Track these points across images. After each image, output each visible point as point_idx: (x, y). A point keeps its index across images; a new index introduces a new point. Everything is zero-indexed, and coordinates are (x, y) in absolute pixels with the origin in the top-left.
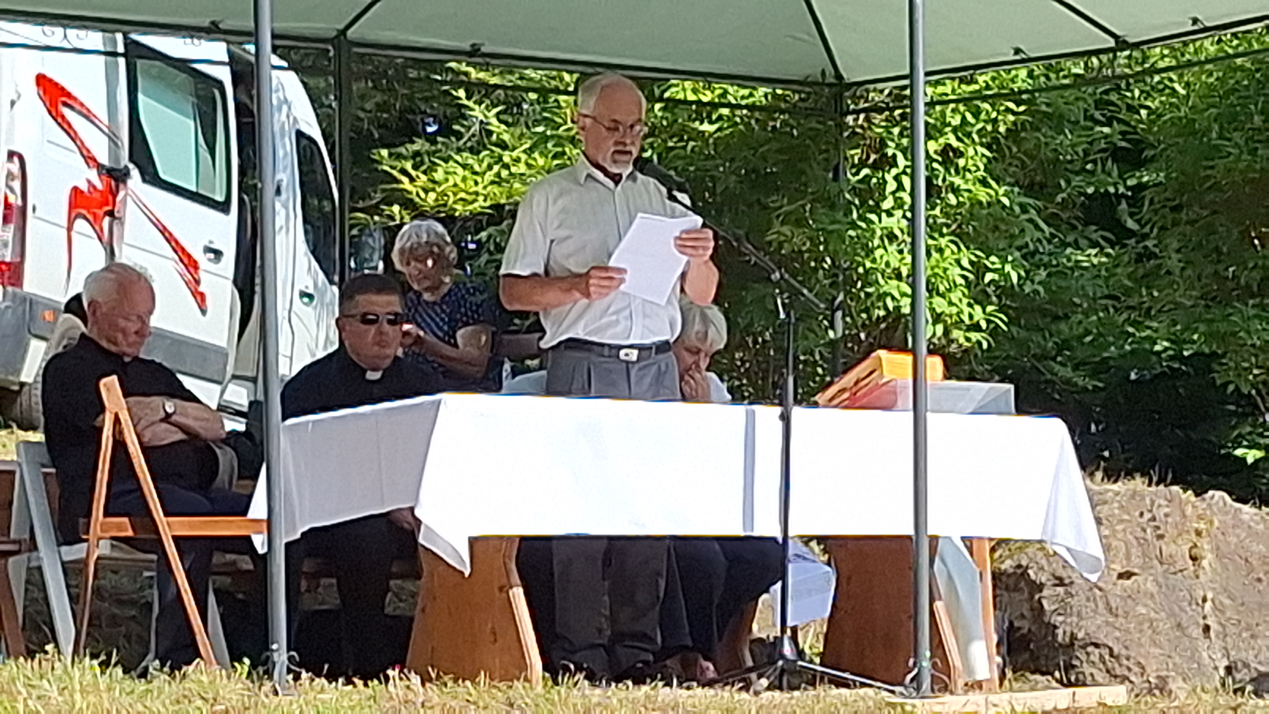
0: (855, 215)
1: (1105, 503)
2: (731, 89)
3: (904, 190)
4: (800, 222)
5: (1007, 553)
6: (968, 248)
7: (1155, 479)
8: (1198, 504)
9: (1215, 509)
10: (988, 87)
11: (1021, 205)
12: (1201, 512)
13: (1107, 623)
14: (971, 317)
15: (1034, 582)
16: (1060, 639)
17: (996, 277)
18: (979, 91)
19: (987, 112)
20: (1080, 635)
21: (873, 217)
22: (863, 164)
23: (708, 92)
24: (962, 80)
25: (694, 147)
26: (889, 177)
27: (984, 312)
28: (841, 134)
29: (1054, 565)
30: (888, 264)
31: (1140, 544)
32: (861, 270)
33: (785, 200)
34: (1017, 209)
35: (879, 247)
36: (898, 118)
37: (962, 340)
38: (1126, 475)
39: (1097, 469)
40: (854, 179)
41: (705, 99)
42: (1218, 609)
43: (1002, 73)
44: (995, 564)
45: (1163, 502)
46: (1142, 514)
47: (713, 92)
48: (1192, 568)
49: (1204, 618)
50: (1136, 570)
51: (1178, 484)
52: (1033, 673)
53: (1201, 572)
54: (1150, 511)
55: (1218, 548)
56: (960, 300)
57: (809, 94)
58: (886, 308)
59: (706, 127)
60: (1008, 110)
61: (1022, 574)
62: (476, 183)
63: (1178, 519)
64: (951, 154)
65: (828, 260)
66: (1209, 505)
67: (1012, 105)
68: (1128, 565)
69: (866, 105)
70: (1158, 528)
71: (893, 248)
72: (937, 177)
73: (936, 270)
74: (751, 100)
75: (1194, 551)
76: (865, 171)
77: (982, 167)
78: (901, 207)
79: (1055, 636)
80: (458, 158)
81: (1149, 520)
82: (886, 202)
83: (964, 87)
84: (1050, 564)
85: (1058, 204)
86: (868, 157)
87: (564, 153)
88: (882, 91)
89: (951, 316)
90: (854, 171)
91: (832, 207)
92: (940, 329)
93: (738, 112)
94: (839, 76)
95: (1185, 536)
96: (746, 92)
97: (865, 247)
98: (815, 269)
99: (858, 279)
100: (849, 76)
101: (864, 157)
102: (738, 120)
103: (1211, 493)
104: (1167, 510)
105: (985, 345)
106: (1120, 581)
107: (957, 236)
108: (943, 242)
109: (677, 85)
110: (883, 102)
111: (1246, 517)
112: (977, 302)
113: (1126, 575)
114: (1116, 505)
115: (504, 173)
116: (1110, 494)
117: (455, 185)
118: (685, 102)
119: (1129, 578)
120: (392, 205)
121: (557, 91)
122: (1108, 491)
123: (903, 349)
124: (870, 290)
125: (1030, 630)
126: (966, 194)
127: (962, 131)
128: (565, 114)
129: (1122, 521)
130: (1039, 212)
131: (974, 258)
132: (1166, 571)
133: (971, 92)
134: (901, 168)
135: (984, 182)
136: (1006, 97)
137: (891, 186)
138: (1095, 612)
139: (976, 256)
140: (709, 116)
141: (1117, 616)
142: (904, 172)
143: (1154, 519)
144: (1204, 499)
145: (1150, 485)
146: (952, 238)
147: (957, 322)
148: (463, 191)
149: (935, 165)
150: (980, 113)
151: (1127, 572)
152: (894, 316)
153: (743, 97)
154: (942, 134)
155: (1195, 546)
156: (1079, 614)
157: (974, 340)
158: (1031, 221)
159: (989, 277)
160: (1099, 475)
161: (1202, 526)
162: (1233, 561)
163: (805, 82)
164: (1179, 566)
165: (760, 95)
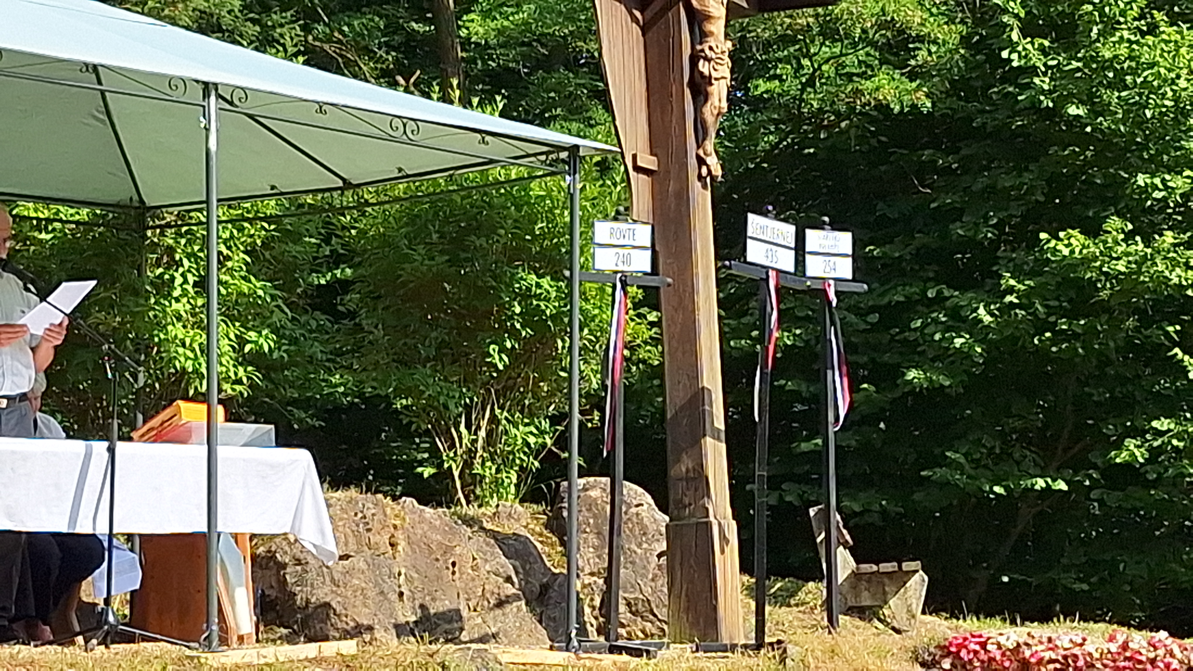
0: (153, 301)
1: (334, 506)
2: (62, 209)
3: (189, 284)
5: (261, 542)
6: (234, 326)
7: (364, 489)
8: (395, 506)
9: (406, 510)
10: (249, 212)
11: (271, 296)
12: (397, 512)
13: (332, 592)
14: (236, 374)
15: (280, 562)
16: (298, 603)
17: (253, 347)
18: (242, 214)
19: (248, 229)
20: (313, 600)
21: (166, 302)
23: (46, 211)
24: (231, 207)
25: (34, 250)
26: (177, 274)
27: (245, 371)
28: (143, 243)
29: (295, 550)
30: (176, 337)
31: (355, 536)
32: (157, 340)
33: (102, 289)
34: (269, 298)
35: (169, 324)
37: (230, 391)
38: (344, 486)
40: (152, 275)
41: (43, 216)
42: (409, 580)
43: (259, 203)
44: (253, 550)
45: (371, 506)
46: (356, 514)
47: (49, 211)
48: (391, 552)
49: (400, 586)
50: (352, 554)
51: (380, 493)
52: (279, 627)
53: (397, 554)
54: (362, 512)
55: (409, 537)
56: (228, 362)
57: (120, 214)
58: (175, 367)
59: (43, 236)
60: (263, 227)
61: (272, 557)
63: (382, 517)
65: (134, 333)
66: (403, 507)
67: (266, 225)
68: (346, 550)
69: (161, 222)
70: (368, 523)
71: (179, 325)
74: (77, 217)
75: (392, 540)
76: (161, 270)
77: (244, 268)
78: (186, 295)
79: (295, 602)
81: (361, 518)
82: (175, 292)
83: (231, 211)
84: (292, 550)
85: (297, 295)
86: (162, 260)
88: (172, 213)
90: (152, 269)
91: (137, 295)
93: (67, 226)
94: (142, 201)
95: (387, 529)
96: (72, 211)
97: (160, 323)
98: (125, 340)
99: (154, 347)
100: (150, 202)
102: (67, 231)
103: (404, 498)
104: (373, 511)
105: (245, 395)
106: (341, 562)
107: (226, 316)
109: (21, 205)
110: (173, 221)
111: (428, 515)
112: (241, 364)
113: (345, 557)
114: (340, 507)
116: (335, 499)
118: (28, 217)
119: (347, 559)
122: (333, 497)
124: (164, 355)
125: (276, 597)
126: (233, 287)
129: (341, 519)
130: (285, 300)
131: (238, 333)
132: (373, 554)
133: (236, 215)
134: (186, 268)
135: (245, 279)
136: (261, 219)
137: (179, 280)
138: (323, 583)
139: (239, 331)
140: (46, 228)
141: (338, 586)
142: (189, 271)
143: (365, 517)
144: (399, 504)
145: (361, 493)
146: (223, 318)
147: (225, 378)
150: (243, 229)
151: (346, 555)
152: (180, 373)
153: (72, 215)
155: (393, 536)
156: (312, 585)
157: (238, 390)
159: (248, 346)
161: (398, 522)
162: (419, 547)
163: (117, 205)
164: (382, 550)
165: (84, 214)
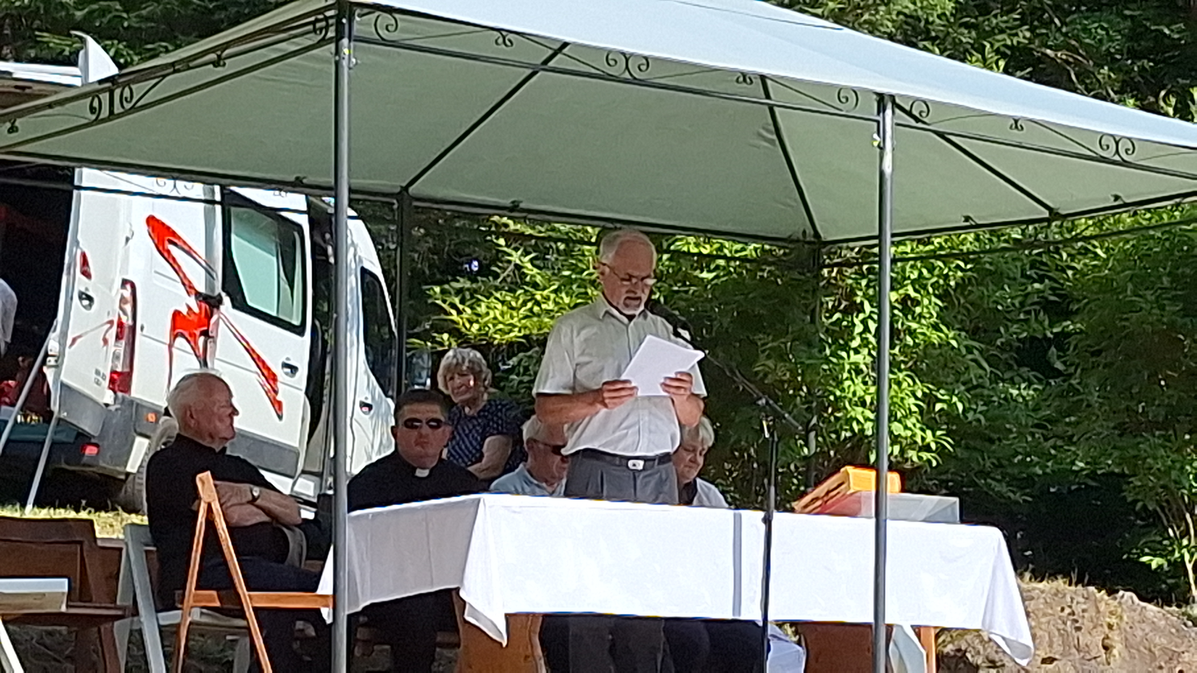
0: (828, 352)
1: (1032, 598)
2: (727, 244)
3: (870, 332)
4: (782, 357)
5: (949, 639)
6: (922, 382)
7: (1074, 580)
8: (1111, 602)
9: (1124, 607)
10: (941, 248)
11: (966, 347)
12: (1112, 609)
14: (923, 439)
15: (971, 664)
17: (945, 406)
18: (934, 251)
19: (941, 268)
21: (844, 354)
22: (835, 309)
23: (708, 246)
24: (919, 241)
25: (695, 291)
26: (856, 321)
27: (934, 435)
28: (818, 284)
29: (989, 650)
30: (854, 394)
31: (1061, 635)
32: (832, 398)
33: (771, 338)
34: (964, 351)
35: (847, 379)
36: (865, 272)
37: (915, 459)
38: (1050, 575)
39: (1026, 570)
40: (827, 322)
41: (705, 252)
43: (954, 237)
44: (940, 648)
45: (1082, 600)
46: (1063, 610)
47: (711, 246)
48: (1104, 656)
50: (1057, 657)
51: (1093, 585)
53: (1112, 659)
54: (1070, 607)
55: (1126, 639)
56: (914, 425)
57: (792, 250)
58: (852, 430)
59: (705, 275)
60: (958, 267)
61: (961, 658)
62: (512, 317)
63: (1094, 614)
64: (909, 303)
65: (805, 389)
66: (1120, 603)
67: (962, 264)
68: (1050, 652)
69: (839, 260)
70: (1077, 621)
71: (858, 380)
72: (897, 322)
73: (895, 400)
74: (743, 253)
75: (1106, 641)
76: (837, 316)
77: (935, 315)
78: (866, 346)
80: (498, 295)
81: (1069, 614)
82: (854, 342)
83: (921, 247)
84: (985, 649)
85: (998, 347)
86: (840, 304)
87: (586, 293)
88: (852, 249)
89: (906, 438)
90: (827, 315)
91: (810, 345)
92: (897, 449)
93: (732, 264)
94: (817, 235)
95: (1100, 629)
96: (738, 246)
97: (836, 379)
98: (794, 396)
99: (829, 406)
100: (825, 236)
101: (836, 304)
102: (732, 270)
103: (1121, 593)
104: (1084, 607)
105: (934, 463)
106: (1044, 666)
107: (912, 371)
108: (901, 376)
109: (681, 240)
110: (853, 258)
111: (1150, 615)
112: (928, 428)
113: (1048, 660)
114: (1042, 601)
115: (536, 309)
116: (1037, 591)
117: (495, 318)
118: (689, 253)
119: (1051, 663)
120: (442, 333)
121: (582, 242)
122: (1034, 589)
123: (865, 465)
124: (839, 415)
126: (921, 337)
127: (919, 284)
128: (588, 261)
129: (1045, 615)
130: (981, 352)
131: (927, 391)
132: (1083, 658)
133: (926, 252)
134: (868, 313)
135: (936, 327)
136: (956, 256)
137: (859, 328)
139: (928, 388)
140: (708, 266)
142: (870, 317)
143: (1073, 613)
144: (1115, 599)
145: (1070, 585)
146: (909, 373)
147: (911, 444)
148: (501, 323)
149: (896, 312)
150: (934, 268)
151: (1049, 658)
152: (858, 436)
153: (737, 251)
154: (903, 286)
155: (1107, 637)
157: (925, 458)
158: (974, 360)
159: (938, 406)
160: (1027, 575)
161: (1113, 620)
162: (1138, 650)
163: (789, 240)
164: (1093, 654)
165: (751, 249)
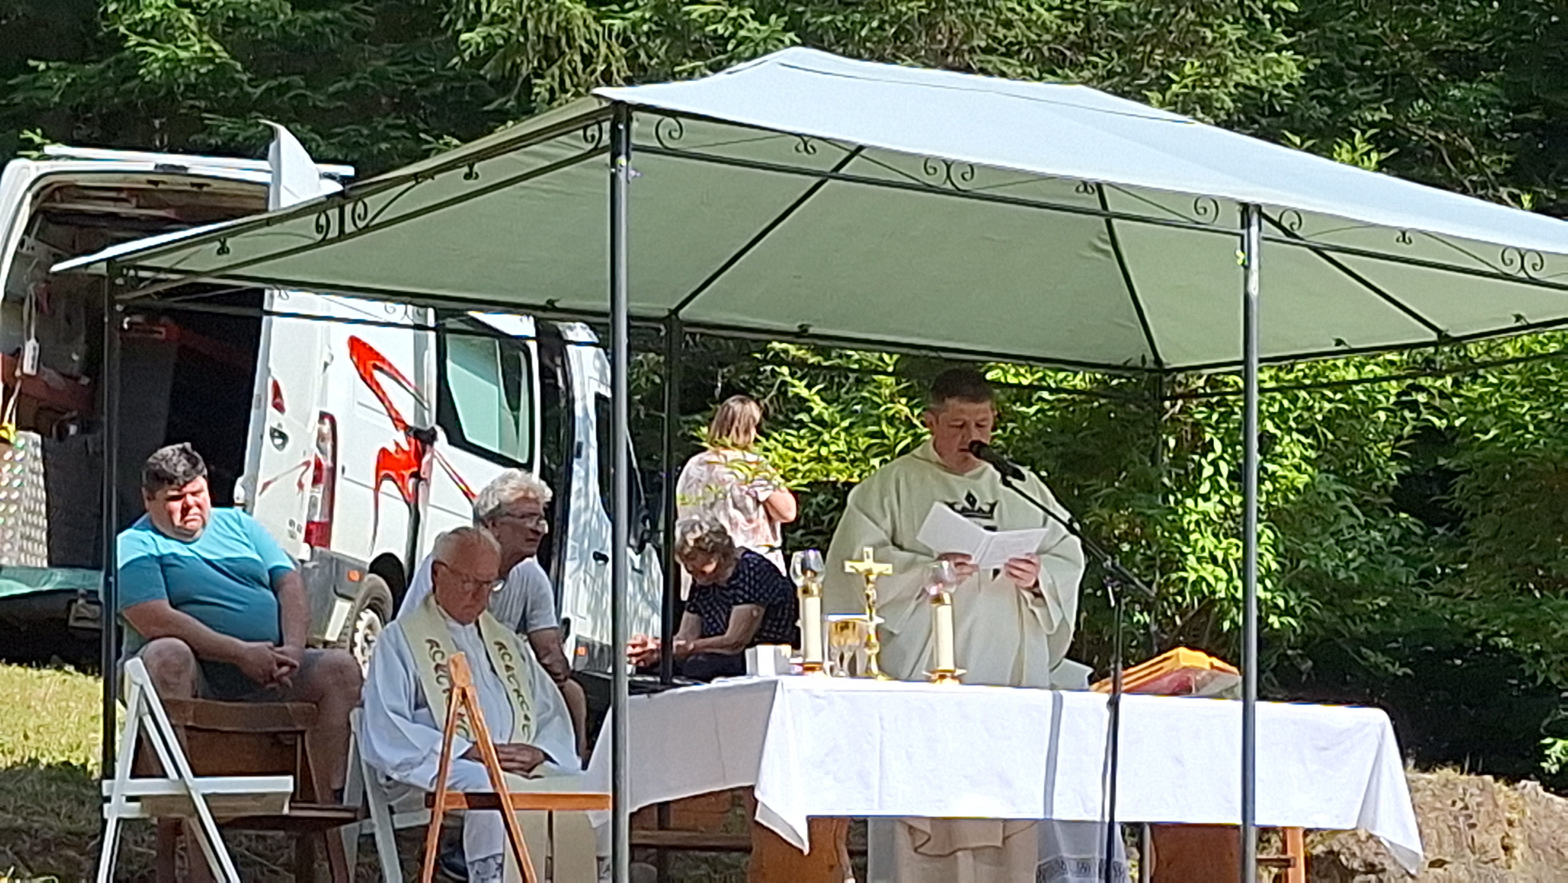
0: (1172, 499)
1: (1418, 790)
2: (1050, 373)
3: (1221, 475)
5: (1319, 838)
6: (1284, 534)
7: (1466, 768)
8: (1511, 793)
9: (1527, 799)
10: (1305, 376)
11: (1337, 493)
12: (1513, 801)
14: (1286, 602)
15: (1346, 868)
17: (1311, 563)
19: (1305, 399)
21: (1191, 502)
23: (1028, 375)
26: (1205, 462)
28: (1159, 419)
30: (1203, 549)
31: (1452, 833)
35: (1194, 531)
36: (1216, 405)
37: (1277, 625)
38: (1438, 764)
41: (1025, 382)
43: (1320, 364)
44: (1309, 848)
45: (1476, 791)
47: (1032, 374)
48: (1504, 858)
50: (1448, 859)
51: (1489, 773)
53: (1513, 862)
54: (1462, 800)
55: (1530, 838)
57: (1129, 379)
58: (1202, 592)
59: (1024, 409)
60: (1325, 398)
61: (1333, 862)
63: (1490, 808)
66: (1522, 796)
67: (1330, 394)
68: (1440, 853)
69: (1184, 390)
71: (1208, 532)
75: (1506, 841)
77: (1298, 454)
78: (1217, 492)
81: (1462, 809)
82: (1202, 487)
83: (1282, 375)
84: (1362, 851)
85: (1374, 491)
87: (882, 432)
88: (1200, 377)
90: (1171, 455)
91: (1151, 490)
93: (1058, 395)
94: (1158, 361)
95: (1498, 826)
97: (1181, 531)
100: (1169, 362)
103: (1523, 782)
104: (1479, 799)
105: (1299, 631)
106: (1432, 870)
111: (1557, 808)
112: (1292, 588)
113: (1438, 863)
114: (1429, 793)
115: (824, 451)
116: (1424, 782)
118: (1006, 384)
119: (1441, 866)
121: (877, 371)
122: (1419, 779)
126: (1283, 481)
127: (1279, 417)
129: (1433, 809)
130: (1353, 498)
131: (1290, 545)
132: (1478, 860)
133: (1288, 381)
134: (1218, 453)
136: (1322, 385)
137: (1208, 471)
139: (1292, 542)
140: (1030, 397)
142: (1221, 457)
143: (1466, 808)
144: (1516, 789)
145: (1462, 773)
150: (1297, 399)
151: (1439, 860)
153: (1061, 381)
155: (1508, 835)
157: (1288, 625)
158: (1345, 507)
161: (1515, 816)
162: (1544, 851)
163: (1125, 367)
164: (1491, 855)
